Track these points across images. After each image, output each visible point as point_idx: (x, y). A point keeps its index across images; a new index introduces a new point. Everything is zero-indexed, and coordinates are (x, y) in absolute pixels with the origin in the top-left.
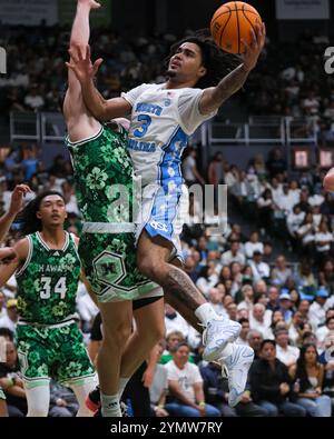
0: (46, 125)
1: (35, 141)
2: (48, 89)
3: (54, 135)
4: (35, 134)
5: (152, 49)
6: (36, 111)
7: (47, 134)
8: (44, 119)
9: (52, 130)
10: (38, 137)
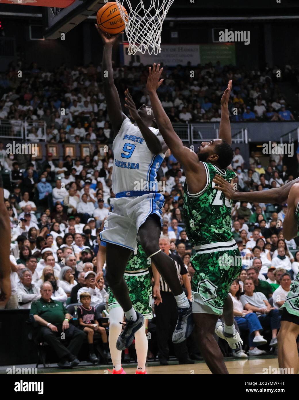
0: (194, 132)
1: (188, 142)
2: (194, 108)
3: (200, 138)
4: (187, 138)
5: (262, 79)
6: (187, 122)
7: (195, 138)
8: (192, 128)
9: (198, 135)
10: (189, 140)
